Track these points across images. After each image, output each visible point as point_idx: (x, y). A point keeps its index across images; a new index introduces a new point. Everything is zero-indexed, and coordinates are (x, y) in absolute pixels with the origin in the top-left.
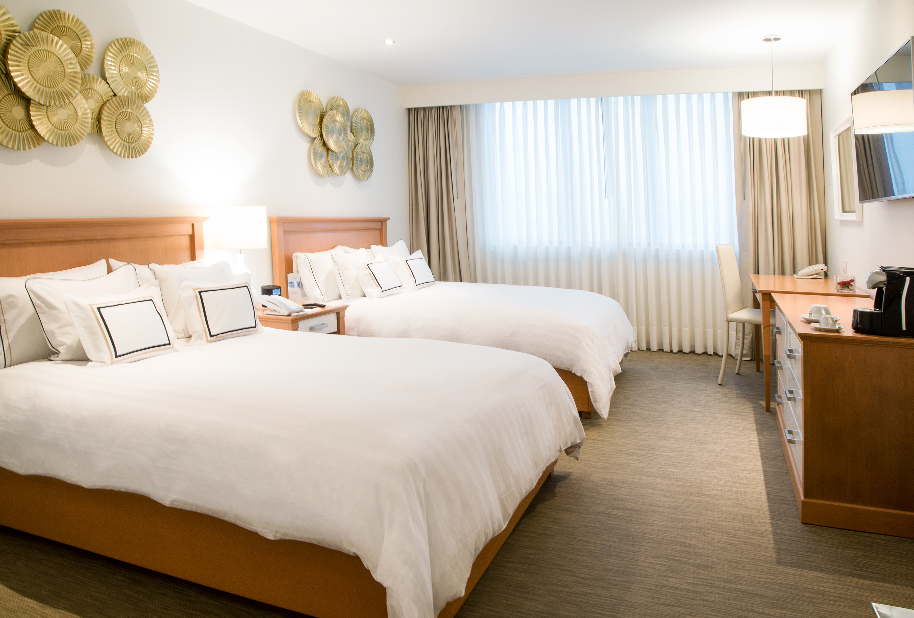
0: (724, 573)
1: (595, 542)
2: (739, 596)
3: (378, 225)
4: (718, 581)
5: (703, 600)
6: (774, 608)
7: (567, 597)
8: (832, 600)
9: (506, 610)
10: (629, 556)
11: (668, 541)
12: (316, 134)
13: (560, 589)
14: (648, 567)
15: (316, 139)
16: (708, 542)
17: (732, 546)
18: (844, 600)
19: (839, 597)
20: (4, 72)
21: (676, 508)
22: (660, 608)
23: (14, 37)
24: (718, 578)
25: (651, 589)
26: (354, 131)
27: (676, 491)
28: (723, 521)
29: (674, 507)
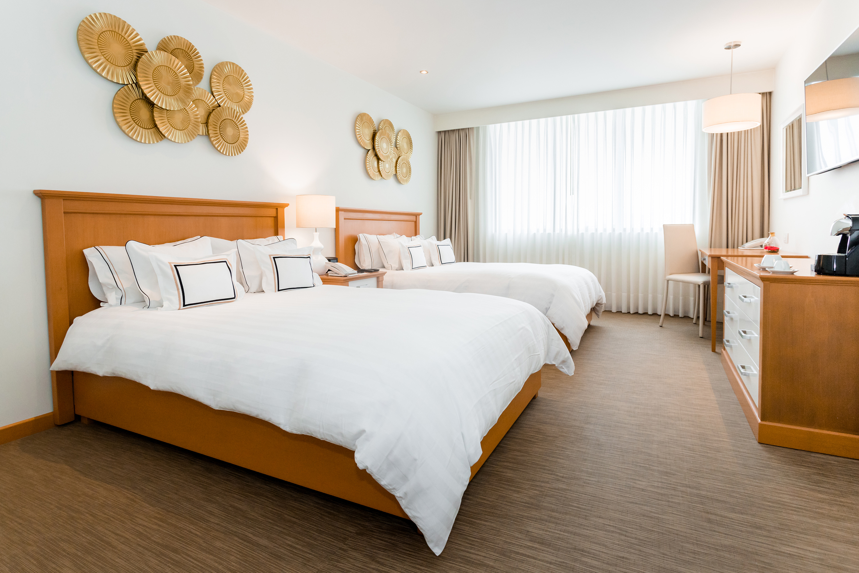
0: (685, 480)
1: (572, 448)
2: (701, 500)
3: (413, 218)
4: (680, 486)
5: (668, 501)
6: (735, 513)
7: (549, 491)
8: (792, 510)
9: (497, 500)
10: (601, 461)
11: (634, 450)
12: (369, 147)
13: (543, 484)
14: (617, 471)
15: (370, 151)
16: (669, 454)
17: (692, 458)
18: (804, 511)
19: (798, 508)
20: (135, 82)
21: (639, 425)
22: (630, 506)
23: (142, 55)
24: (681, 483)
25: (621, 489)
26: (398, 146)
27: (638, 412)
28: (681, 438)
29: (638, 425)
